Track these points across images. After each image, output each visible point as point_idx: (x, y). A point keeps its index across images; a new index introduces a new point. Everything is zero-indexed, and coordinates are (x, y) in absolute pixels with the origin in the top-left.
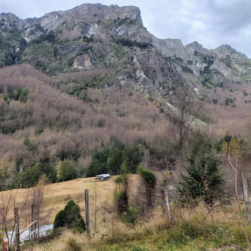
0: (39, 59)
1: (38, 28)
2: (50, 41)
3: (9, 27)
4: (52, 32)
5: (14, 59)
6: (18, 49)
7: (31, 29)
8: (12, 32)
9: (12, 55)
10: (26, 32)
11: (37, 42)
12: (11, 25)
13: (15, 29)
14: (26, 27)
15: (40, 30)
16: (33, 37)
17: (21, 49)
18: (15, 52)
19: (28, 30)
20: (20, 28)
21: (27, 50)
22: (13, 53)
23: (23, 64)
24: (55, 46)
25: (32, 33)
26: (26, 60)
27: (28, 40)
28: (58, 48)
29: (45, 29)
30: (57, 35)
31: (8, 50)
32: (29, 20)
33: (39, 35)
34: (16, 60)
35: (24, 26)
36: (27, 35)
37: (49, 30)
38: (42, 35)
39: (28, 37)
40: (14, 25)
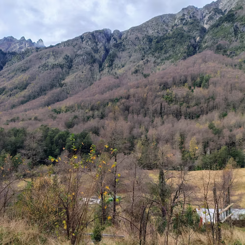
0: (219, 43)
1: (216, 12)
2: (229, 21)
3: (189, 20)
4: (231, 11)
5: (195, 48)
6: (198, 39)
7: (209, 15)
8: (191, 24)
9: (193, 45)
10: (205, 19)
11: (216, 26)
12: (190, 18)
13: (195, 20)
14: (204, 15)
15: (219, 13)
16: (212, 23)
17: (201, 37)
18: (195, 41)
19: (207, 17)
20: (199, 17)
21: (207, 37)
22: (194, 43)
23: (204, 52)
24: (235, 25)
25: (211, 18)
26: (207, 47)
27: (206, 26)
28: (238, 26)
29: (223, 11)
30: (236, 13)
31: (190, 42)
32: (207, 7)
33: (218, 18)
34: (197, 49)
35: (202, 15)
36: (206, 22)
37: (228, 10)
38: (221, 18)
39: (207, 24)
40: (193, 17)
